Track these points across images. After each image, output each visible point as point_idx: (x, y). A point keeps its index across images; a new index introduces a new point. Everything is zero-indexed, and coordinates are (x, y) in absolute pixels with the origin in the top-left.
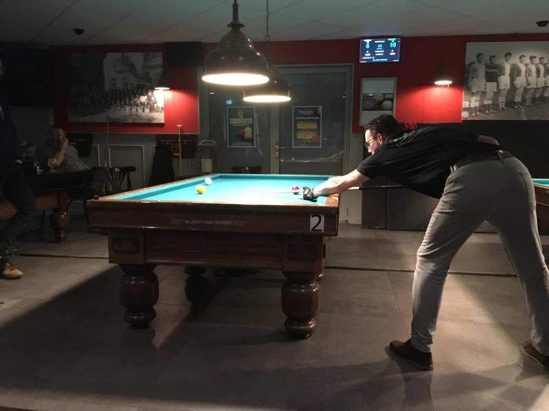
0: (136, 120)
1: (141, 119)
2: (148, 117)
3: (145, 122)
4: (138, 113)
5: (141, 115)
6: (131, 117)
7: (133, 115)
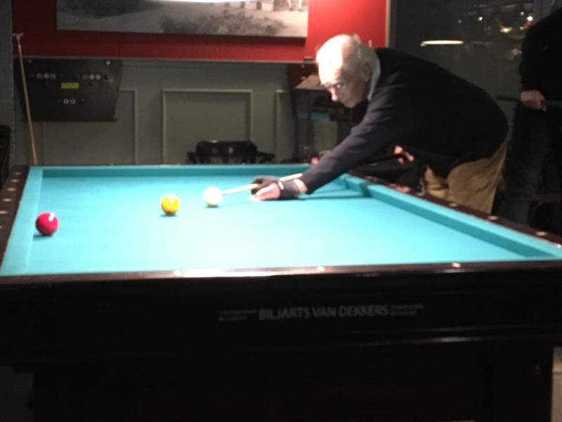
0: (237, 28)
1: (251, 27)
2: (269, 23)
3: (260, 33)
4: (244, 13)
5: (252, 17)
6: (226, 21)
7: (233, 16)
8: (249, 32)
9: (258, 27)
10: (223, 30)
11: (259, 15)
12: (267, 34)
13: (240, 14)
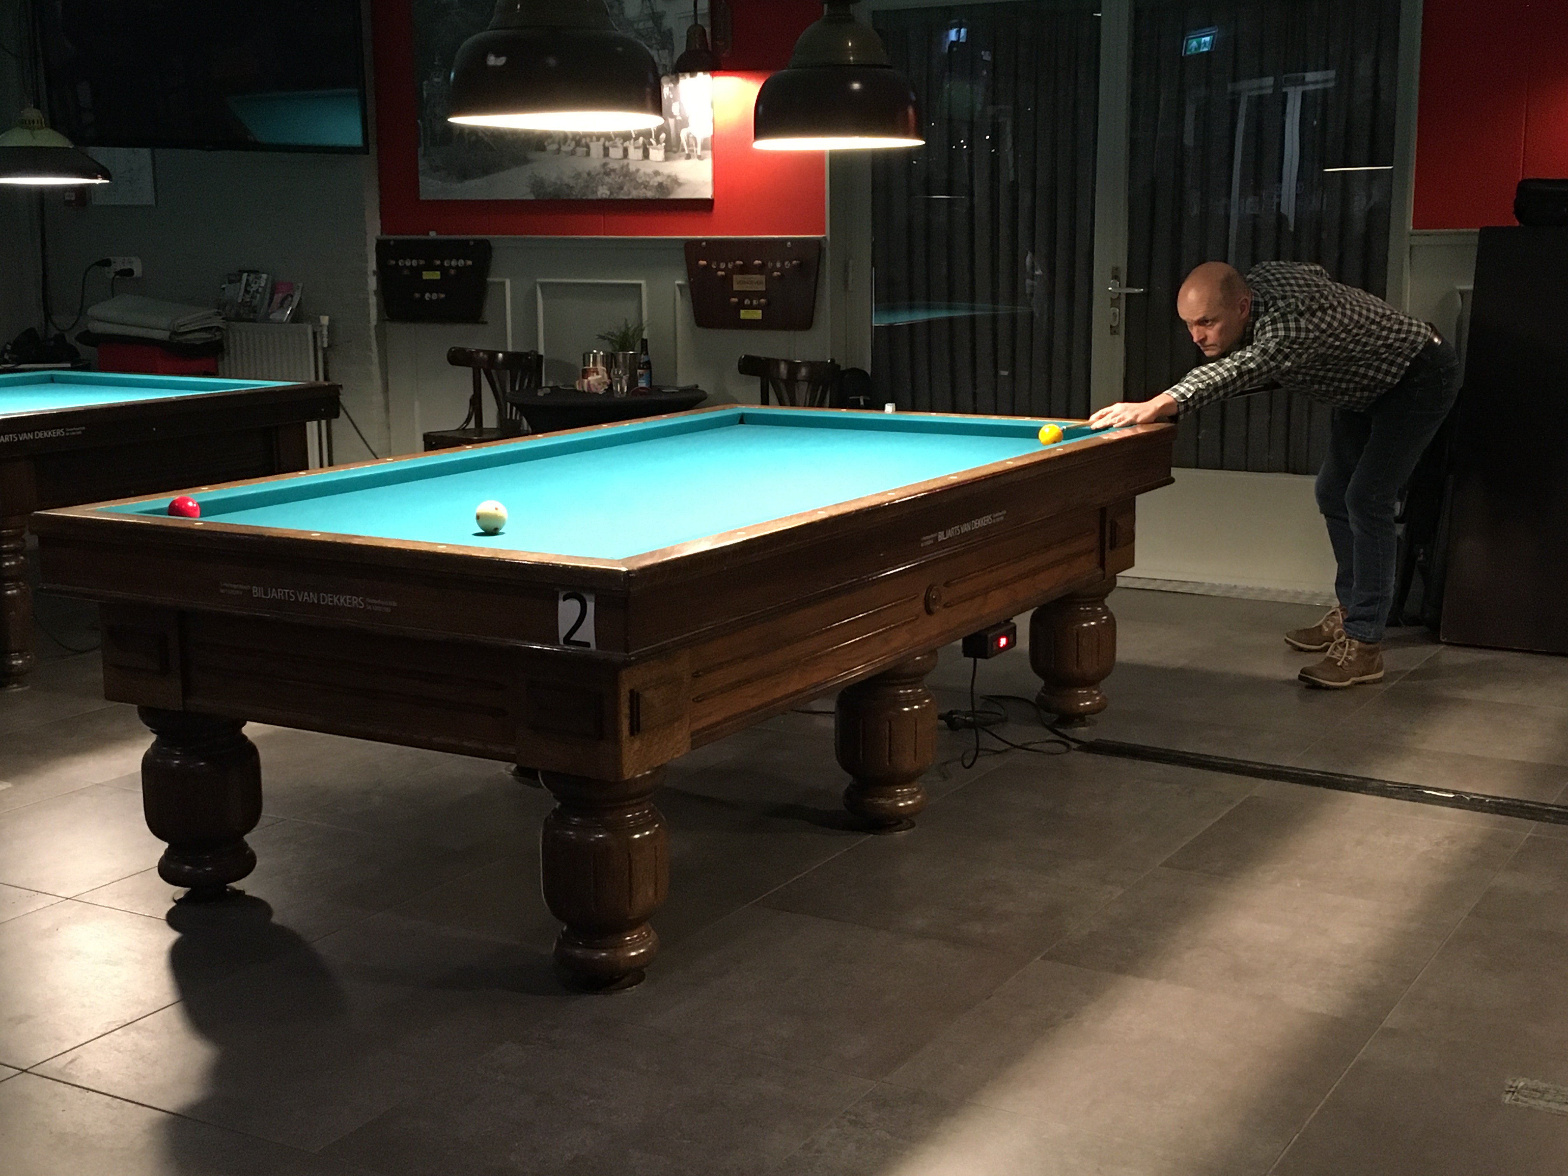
1: (637, 186)
2: (659, 179)
3: (650, 194)
4: (628, 164)
5: (638, 170)
6: (607, 179)
7: (614, 170)
8: (635, 194)
9: (646, 186)
10: (603, 192)
11: (646, 168)
12: (657, 197)
13: (622, 167)
